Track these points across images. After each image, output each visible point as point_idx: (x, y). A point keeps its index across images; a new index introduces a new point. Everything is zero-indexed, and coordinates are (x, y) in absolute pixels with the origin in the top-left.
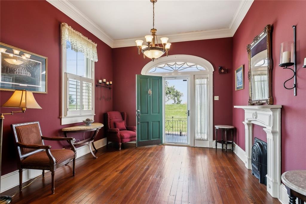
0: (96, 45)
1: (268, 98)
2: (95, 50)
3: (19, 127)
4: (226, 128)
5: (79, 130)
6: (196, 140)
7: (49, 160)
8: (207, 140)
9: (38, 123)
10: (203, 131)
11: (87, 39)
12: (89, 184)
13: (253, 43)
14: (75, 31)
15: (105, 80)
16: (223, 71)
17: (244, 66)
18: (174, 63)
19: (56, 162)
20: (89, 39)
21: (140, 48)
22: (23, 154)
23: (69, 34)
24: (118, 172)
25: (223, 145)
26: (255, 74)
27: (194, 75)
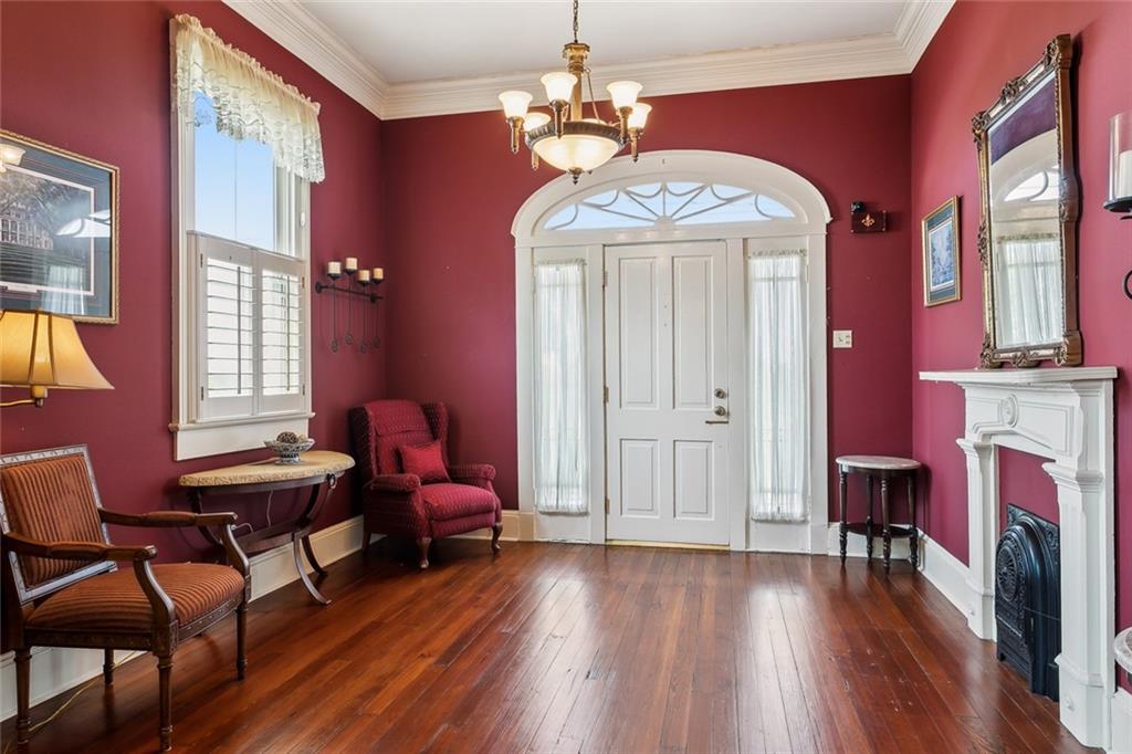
0: (316, 107)
1: (1062, 339)
2: (313, 130)
3: (11, 471)
4: (883, 467)
5: (253, 480)
6: (757, 521)
7: (150, 606)
8: (804, 522)
9: (83, 450)
10: (786, 485)
11: (278, 81)
12: (312, 711)
13: (1000, 107)
14: (228, 49)
15: (352, 263)
16: (868, 221)
17: (960, 201)
18: (659, 186)
19: (177, 618)
20: (285, 82)
21: (519, 124)
22: (29, 584)
23: (205, 64)
24: (431, 660)
25: (870, 542)
26: (1007, 235)
27: (745, 240)
